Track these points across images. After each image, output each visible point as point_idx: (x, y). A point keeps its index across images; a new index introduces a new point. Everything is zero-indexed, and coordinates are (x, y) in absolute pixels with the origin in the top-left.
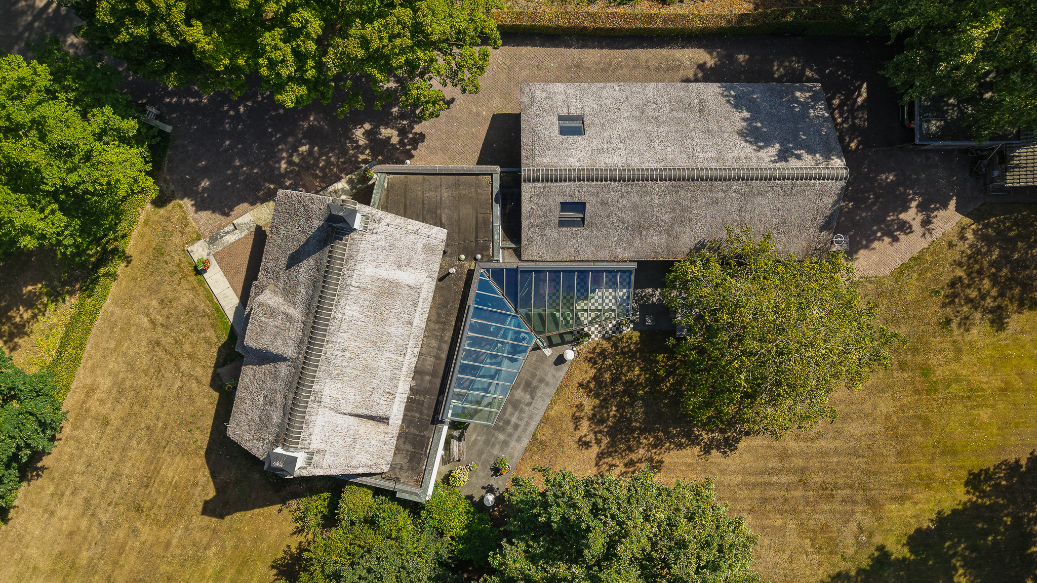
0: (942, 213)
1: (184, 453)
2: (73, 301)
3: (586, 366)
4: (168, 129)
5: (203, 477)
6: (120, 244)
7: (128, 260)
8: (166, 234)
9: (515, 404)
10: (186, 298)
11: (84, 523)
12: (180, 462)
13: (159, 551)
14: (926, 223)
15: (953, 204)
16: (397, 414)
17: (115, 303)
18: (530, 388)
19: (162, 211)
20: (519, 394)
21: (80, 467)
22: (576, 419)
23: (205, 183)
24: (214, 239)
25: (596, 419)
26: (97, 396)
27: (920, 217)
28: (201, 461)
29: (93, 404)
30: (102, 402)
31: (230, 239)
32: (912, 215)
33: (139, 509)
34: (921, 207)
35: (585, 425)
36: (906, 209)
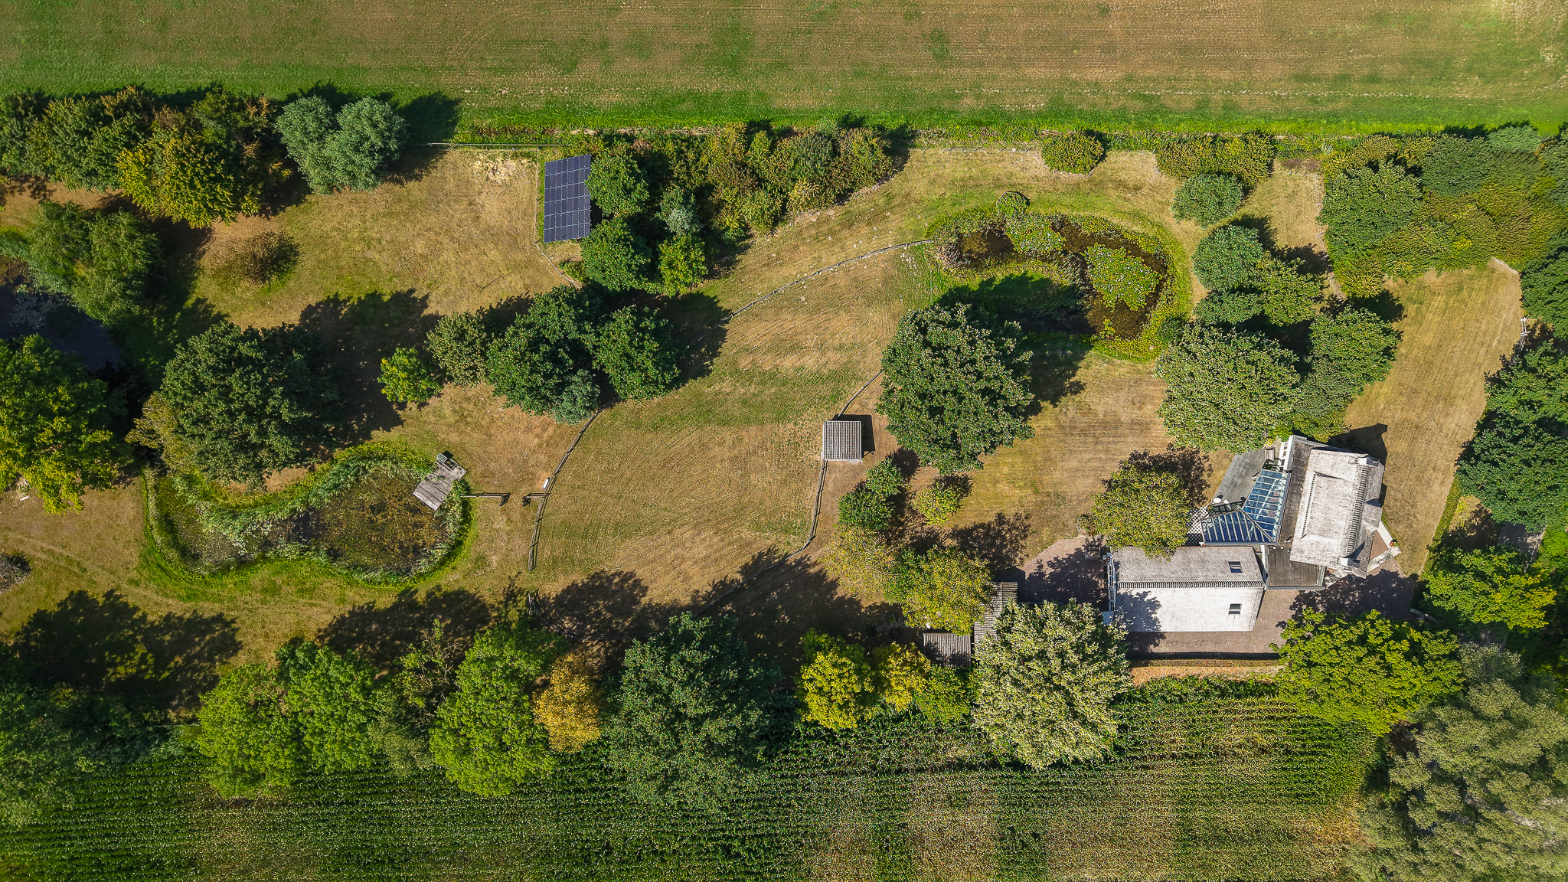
0: (1033, 571)
1: (1397, 454)
2: (1452, 528)
3: (1206, 495)
4: (1412, 610)
5: (1387, 443)
6: (1432, 555)
7: (1429, 548)
8: (1411, 559)
9: (1241, 476)
10: (1400, 528)
11: (1442, 420)
12: (1399, 449)
13: (1406, 407)
14: (1041, 567)
15: (1027, 577)
16: (1309, 476)
17: (1433, 526)
18: (1234, 484)
19: (1414, 571)
20: (1240, 481)
21: (1445, 447)
22: (1211, 470)
23: (1394, 585)
24: (1388, 557)
25: (1201, 470)
26: (1439, 482)
27: (1044, 569)
28: (1389, 450)
29: (1440, 477)
30: (1437, 478)
31: (1381, 557)
32: (1048, 571)
33: (1417, 427)
34: (1042, 574)
35: (1206, 465)
36: (1051, 574)
